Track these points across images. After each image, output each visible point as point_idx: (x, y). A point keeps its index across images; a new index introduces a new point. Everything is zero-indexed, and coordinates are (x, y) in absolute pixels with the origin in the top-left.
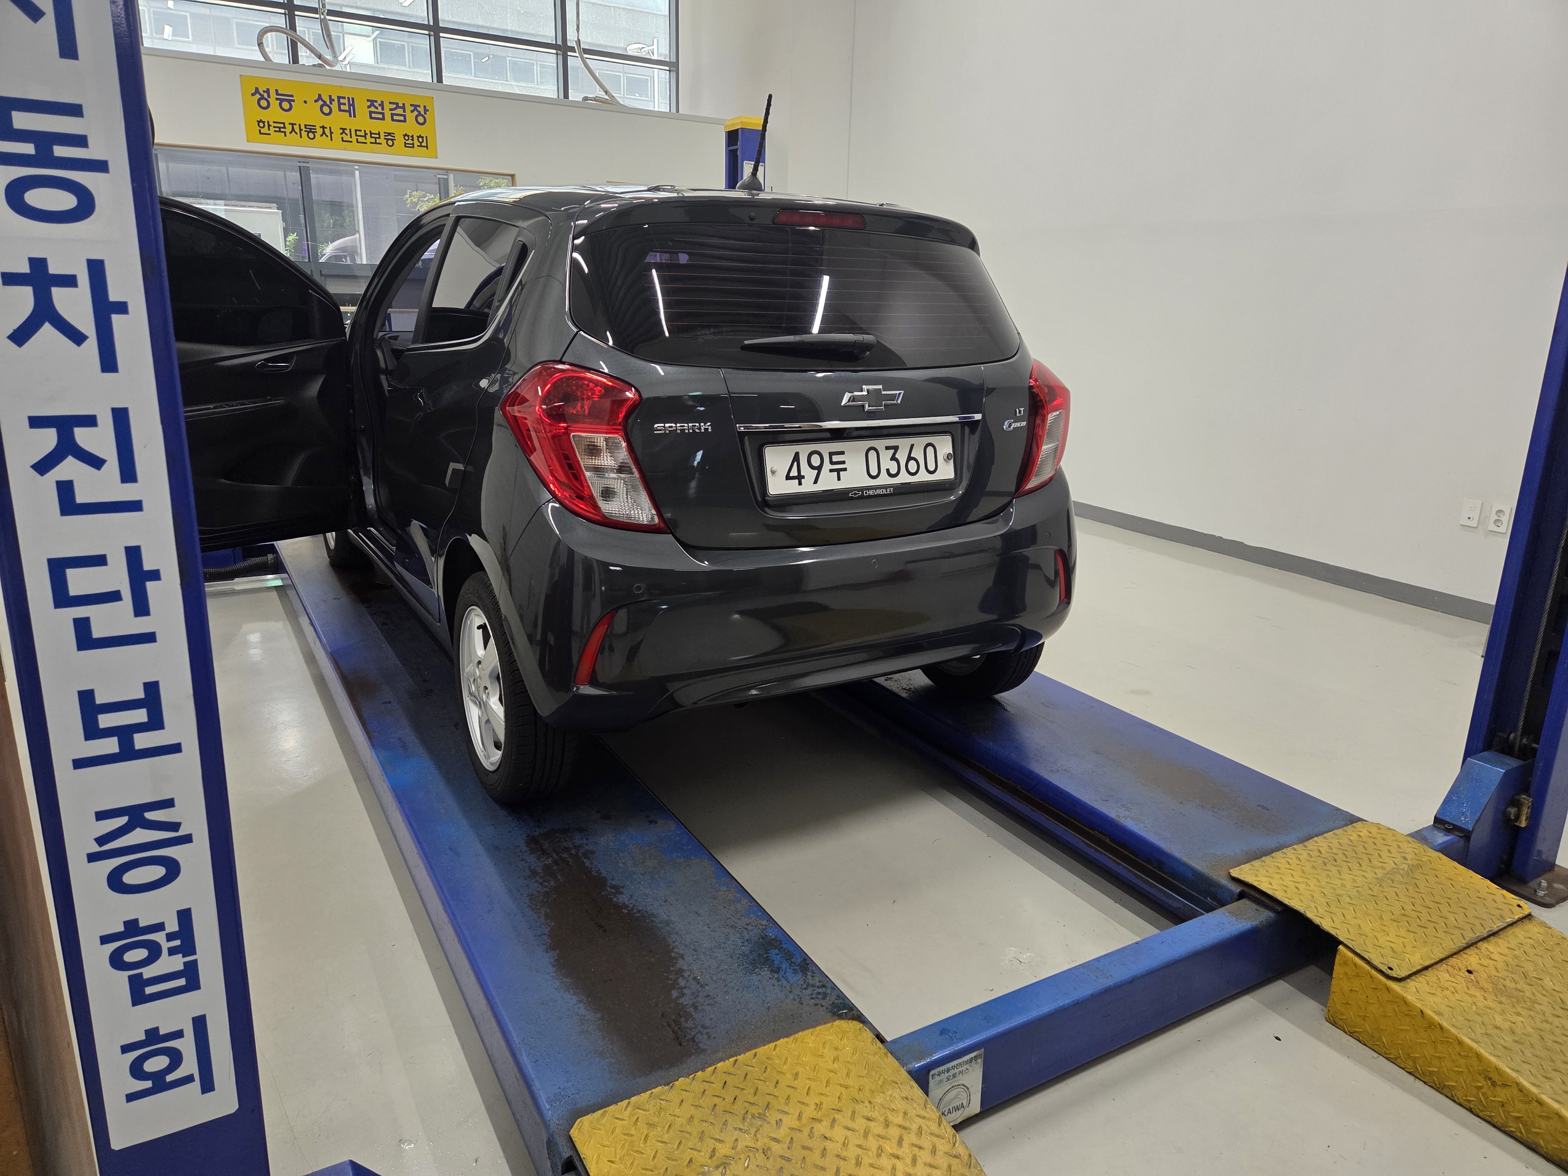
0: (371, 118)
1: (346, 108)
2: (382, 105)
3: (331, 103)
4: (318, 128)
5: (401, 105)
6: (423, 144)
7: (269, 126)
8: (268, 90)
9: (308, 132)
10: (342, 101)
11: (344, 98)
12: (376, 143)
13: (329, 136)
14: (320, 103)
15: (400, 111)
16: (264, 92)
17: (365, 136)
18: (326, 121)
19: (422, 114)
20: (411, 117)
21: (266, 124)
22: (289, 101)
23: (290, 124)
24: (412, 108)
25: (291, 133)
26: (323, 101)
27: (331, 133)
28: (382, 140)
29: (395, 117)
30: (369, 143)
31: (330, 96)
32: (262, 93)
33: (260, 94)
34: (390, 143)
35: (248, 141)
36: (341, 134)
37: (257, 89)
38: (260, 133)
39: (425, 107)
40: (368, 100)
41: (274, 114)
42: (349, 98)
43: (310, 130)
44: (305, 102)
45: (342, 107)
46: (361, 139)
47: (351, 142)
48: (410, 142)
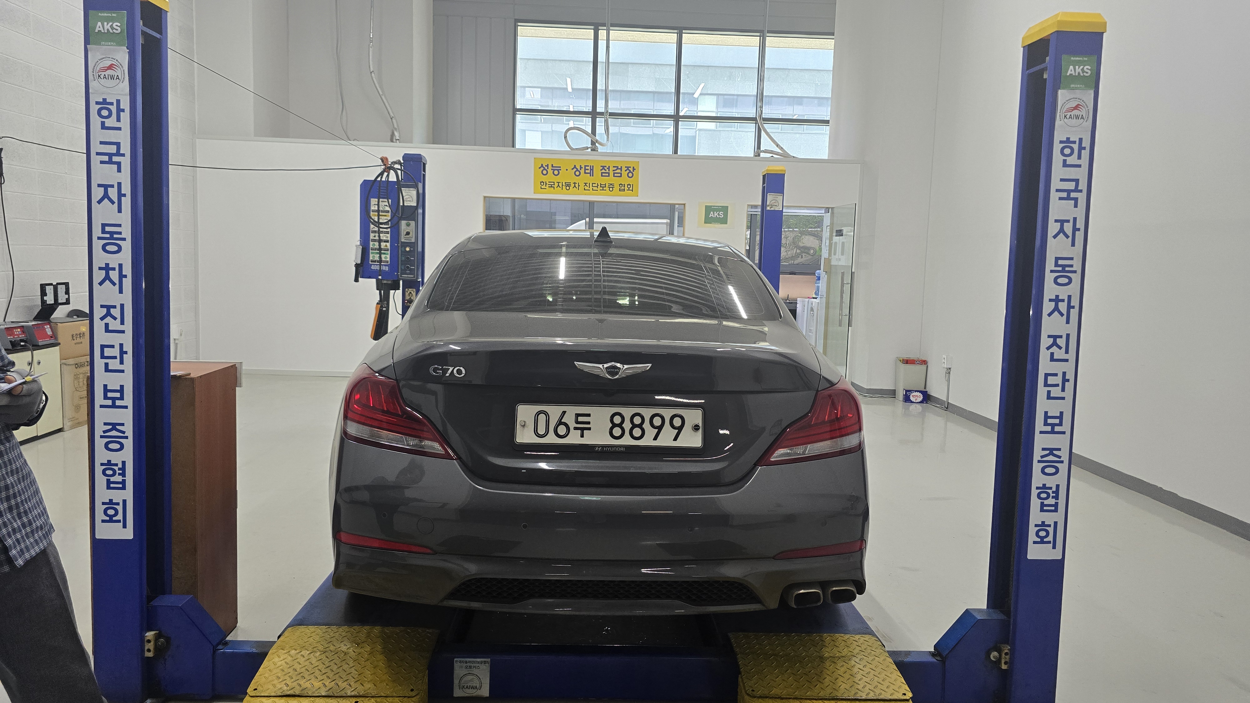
0: (602, 176)
1: (589, 171)
2: (609, 168)
3: (581, 169)
4: (572, 184)
5: (619, 167)
6: (630, 189)
7: (546, 184)
8: (548, 165)
9: (567, 186)
10: (587, 168)
11: (588, 166)
12: (603, 190)
13: (577, 188)
14: (575, 170)
15: (619, 171)
16: (546, 166)
17: (597, 187)
18: (576, 179)
19: (631, 171)
20: (625, 173)
21: (545, 183)
22: (558, 170)
23: (557, 182)
24: (626, 168)
25: (557, 187)
26: (576, 168)
27: (579, 186)
28: (607, 188)
29: (616, 175)
30: (599, 190)
31: (581, 166)
32: (544, 166)
33: (543, 167)
34: (611, 189)
35: (534, 193)
36: (584, 186)
37: (542, 165)
38: (541, 188)
39: (634, 167)
40: (601, 166)
41: (550, 178)
42: (591, 166)
43: (568, 185)
44: (567, 170)
45: (587, 171)
46: (595, 188)
47: (589, 190)
48: (623, 188)
